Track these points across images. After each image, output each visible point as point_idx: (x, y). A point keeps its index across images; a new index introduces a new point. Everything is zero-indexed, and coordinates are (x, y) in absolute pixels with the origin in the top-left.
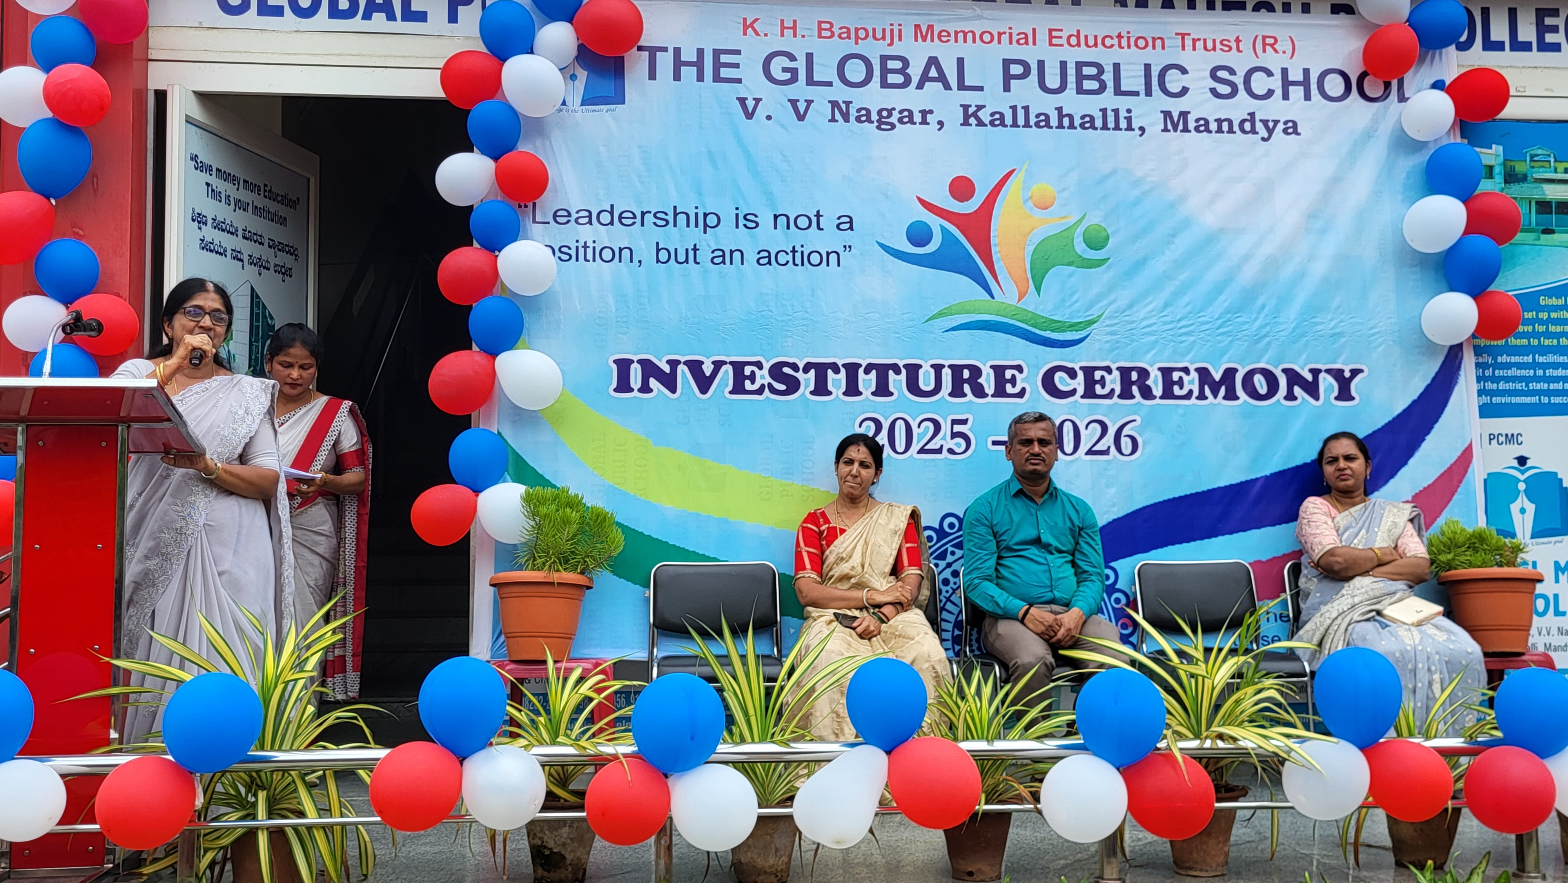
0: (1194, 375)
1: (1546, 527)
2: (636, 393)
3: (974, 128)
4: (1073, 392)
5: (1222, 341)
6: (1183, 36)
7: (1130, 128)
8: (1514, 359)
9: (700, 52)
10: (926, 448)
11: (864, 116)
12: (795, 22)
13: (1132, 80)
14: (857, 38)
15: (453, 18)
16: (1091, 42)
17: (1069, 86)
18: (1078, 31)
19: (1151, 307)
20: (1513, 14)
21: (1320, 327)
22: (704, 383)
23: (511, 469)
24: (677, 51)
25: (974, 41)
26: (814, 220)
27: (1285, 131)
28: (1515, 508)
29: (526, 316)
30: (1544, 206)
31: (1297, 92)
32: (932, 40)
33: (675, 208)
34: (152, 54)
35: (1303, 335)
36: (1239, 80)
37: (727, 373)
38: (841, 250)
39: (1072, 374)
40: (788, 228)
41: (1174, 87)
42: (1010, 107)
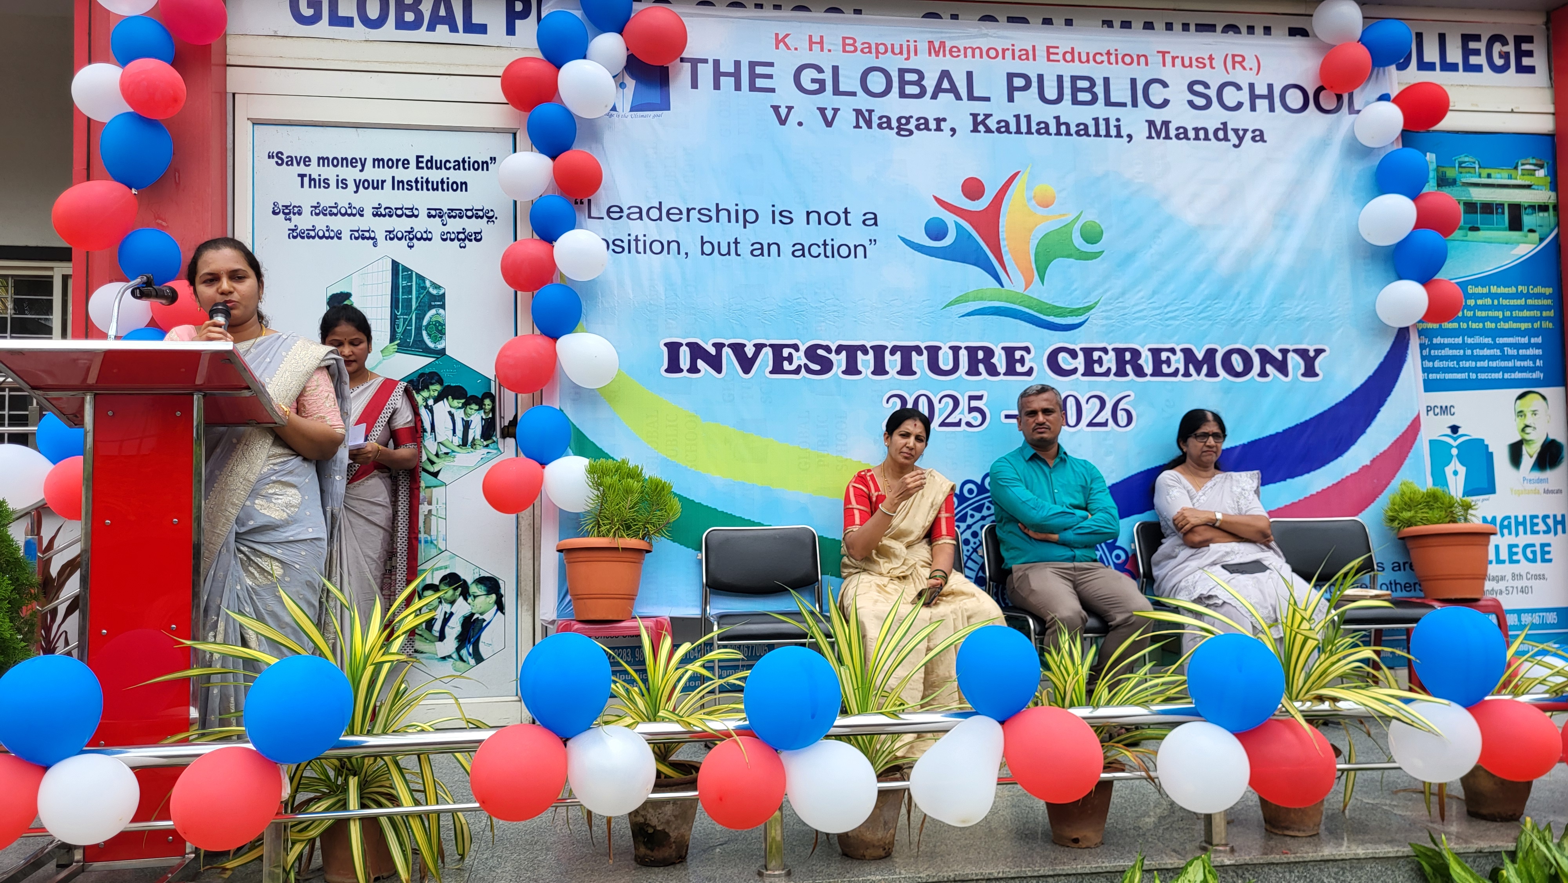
0: (1180, 355)
1: (1475, 486)
2: (685, 374)
3: (982, 135)
4: (1074, 371)
5: (1202, 326)
6: (1164, 53)
7: (1119, 135)
8: (1447, 341)
9: (737, 64)
10: (947, 421)
11: (885, 123)
12: (822, 37)
13: (1122, 92)
14: (877, 52)
15: (511, 30)
16: (1084, 59)
17: (1065, 97)
18: (1073, 49)
19: (1141, 294)
20: (1442, 38)
21: (1288, 312)
22: (747, 364)
23: (572, 444)
24: (717, 63)
25: (981, 57)
26: (843, 216)
27: (1253, 139)
28: (1449, 470)
29: (583, 303)
30: (1471, 207)
31: (1262, 105)
32: (944, 55)
33: (717, 205)
34: (231, 60)
35: (1274, 318)
36: (1212, 93)
37: (767, 354)
38: (867, 244)
39: (1073, 354)
40: (820, 223)
41: (1157, 99)
42: (1015, 116)
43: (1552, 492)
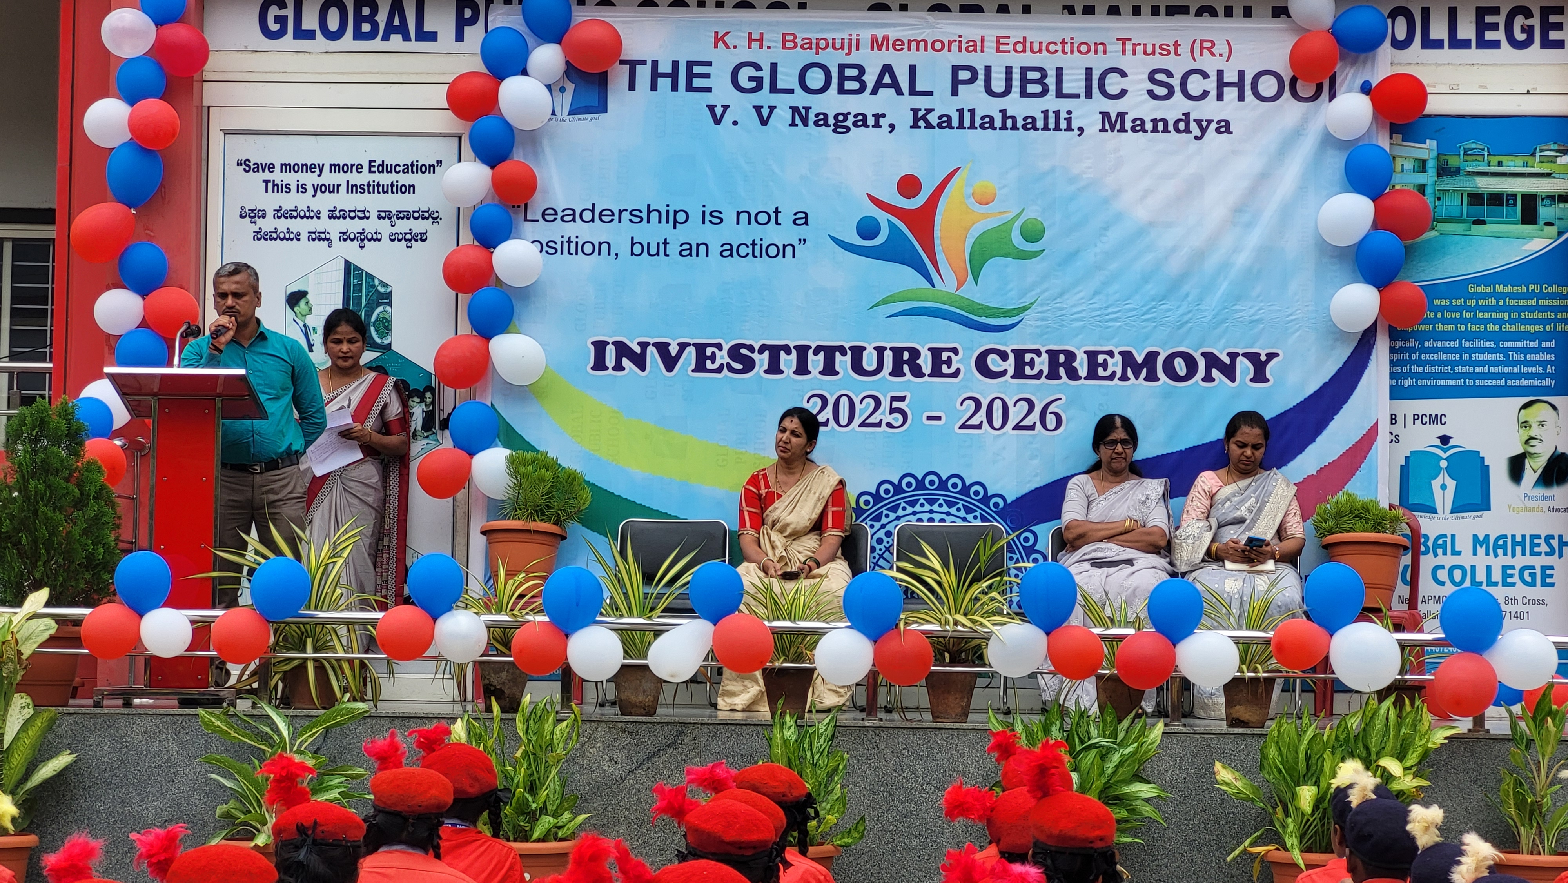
0: (1118, 358)
1: (1466, 503)
2: (610, 371)
3: (922, 132)
4: (1004, 373)
5: (1146, 327)
6: (1124, 41)
7: (1069, 128)
8: (1440, 344)
9: (675, 64)
10: (867, 421)
11: (822, 120)
12: (762, 34)
13: (1074, 83)
14: (818, 48)
15: (459, 37)
16: (1036, 47)
17: (1014, 89)
18: (1024, 38)
19: (1082, 294)
20: (1453, 12)
21: (1241, 314)
22: (670, 362)
23: (501, 436)
24: (655, 64)
25: (926, 50)
26: (773, 216)
27: (1218, 130)
28: (1436, 484)
29: (516, 305)
30: (1476, 198)
31: (1231, 93)
32: (887, 49)
33: (649, 206)
34: (207, 76)
35: (1224, 321)
36: (1175, 82)
37: (690, 353)
38: (796, 245)
39: (1004, 356)
40: (749, 223)
41: (1112, 90)
42: (958, 110)
43: (1559, 510)
